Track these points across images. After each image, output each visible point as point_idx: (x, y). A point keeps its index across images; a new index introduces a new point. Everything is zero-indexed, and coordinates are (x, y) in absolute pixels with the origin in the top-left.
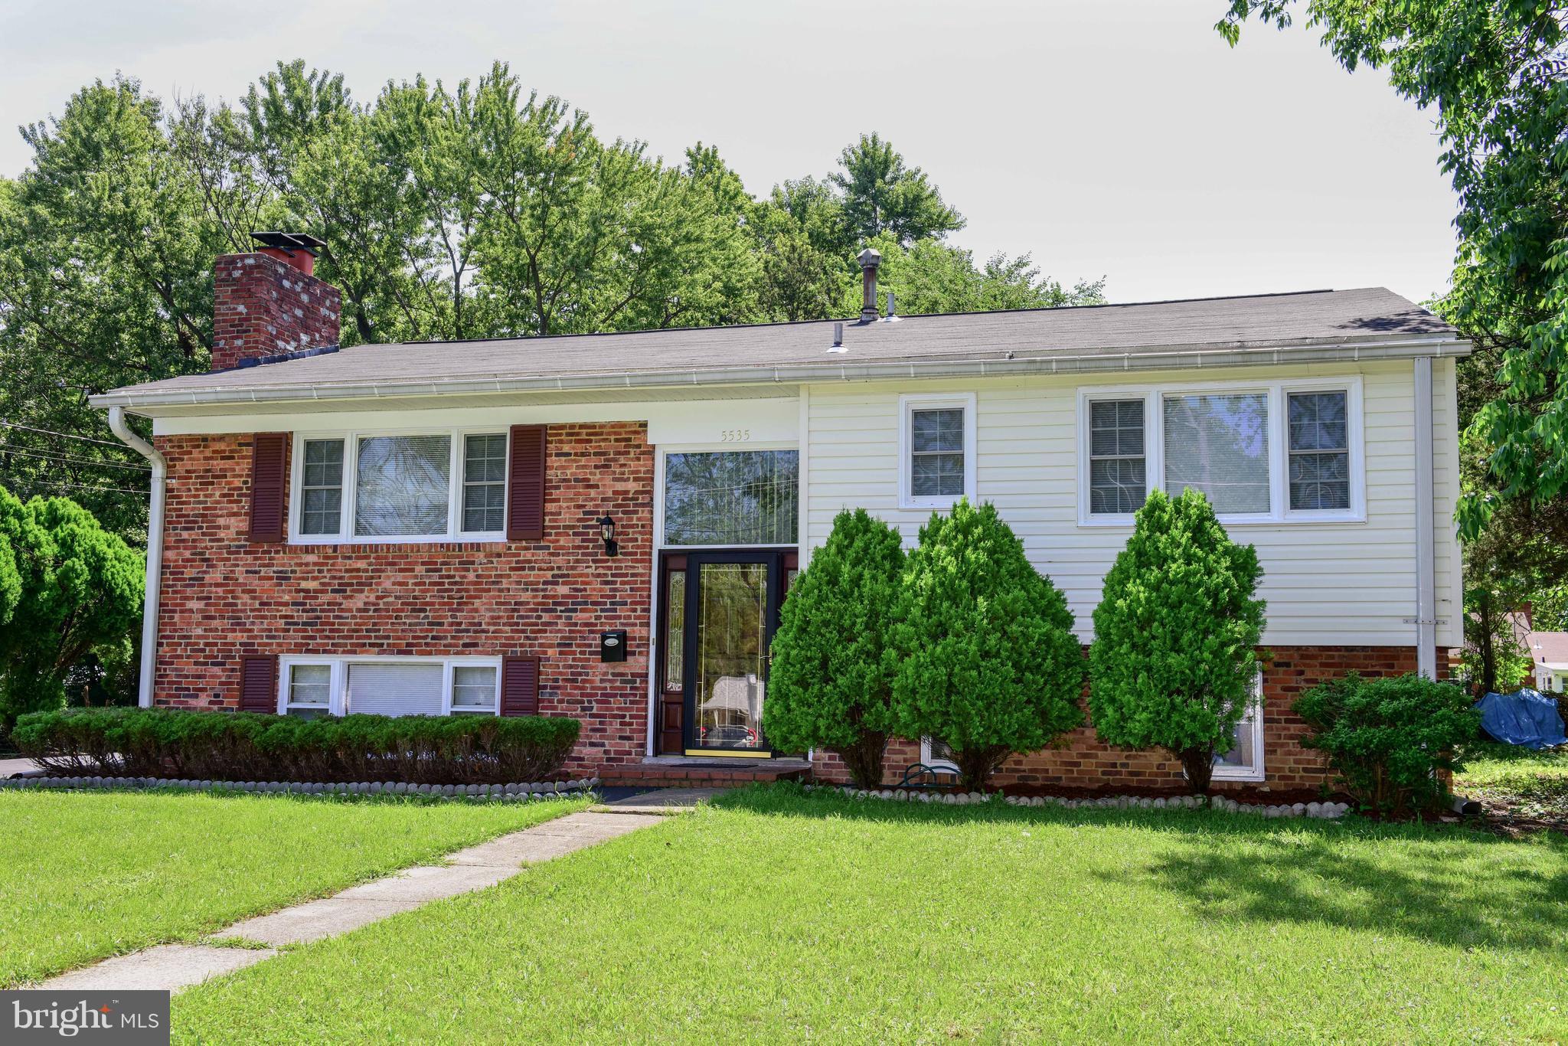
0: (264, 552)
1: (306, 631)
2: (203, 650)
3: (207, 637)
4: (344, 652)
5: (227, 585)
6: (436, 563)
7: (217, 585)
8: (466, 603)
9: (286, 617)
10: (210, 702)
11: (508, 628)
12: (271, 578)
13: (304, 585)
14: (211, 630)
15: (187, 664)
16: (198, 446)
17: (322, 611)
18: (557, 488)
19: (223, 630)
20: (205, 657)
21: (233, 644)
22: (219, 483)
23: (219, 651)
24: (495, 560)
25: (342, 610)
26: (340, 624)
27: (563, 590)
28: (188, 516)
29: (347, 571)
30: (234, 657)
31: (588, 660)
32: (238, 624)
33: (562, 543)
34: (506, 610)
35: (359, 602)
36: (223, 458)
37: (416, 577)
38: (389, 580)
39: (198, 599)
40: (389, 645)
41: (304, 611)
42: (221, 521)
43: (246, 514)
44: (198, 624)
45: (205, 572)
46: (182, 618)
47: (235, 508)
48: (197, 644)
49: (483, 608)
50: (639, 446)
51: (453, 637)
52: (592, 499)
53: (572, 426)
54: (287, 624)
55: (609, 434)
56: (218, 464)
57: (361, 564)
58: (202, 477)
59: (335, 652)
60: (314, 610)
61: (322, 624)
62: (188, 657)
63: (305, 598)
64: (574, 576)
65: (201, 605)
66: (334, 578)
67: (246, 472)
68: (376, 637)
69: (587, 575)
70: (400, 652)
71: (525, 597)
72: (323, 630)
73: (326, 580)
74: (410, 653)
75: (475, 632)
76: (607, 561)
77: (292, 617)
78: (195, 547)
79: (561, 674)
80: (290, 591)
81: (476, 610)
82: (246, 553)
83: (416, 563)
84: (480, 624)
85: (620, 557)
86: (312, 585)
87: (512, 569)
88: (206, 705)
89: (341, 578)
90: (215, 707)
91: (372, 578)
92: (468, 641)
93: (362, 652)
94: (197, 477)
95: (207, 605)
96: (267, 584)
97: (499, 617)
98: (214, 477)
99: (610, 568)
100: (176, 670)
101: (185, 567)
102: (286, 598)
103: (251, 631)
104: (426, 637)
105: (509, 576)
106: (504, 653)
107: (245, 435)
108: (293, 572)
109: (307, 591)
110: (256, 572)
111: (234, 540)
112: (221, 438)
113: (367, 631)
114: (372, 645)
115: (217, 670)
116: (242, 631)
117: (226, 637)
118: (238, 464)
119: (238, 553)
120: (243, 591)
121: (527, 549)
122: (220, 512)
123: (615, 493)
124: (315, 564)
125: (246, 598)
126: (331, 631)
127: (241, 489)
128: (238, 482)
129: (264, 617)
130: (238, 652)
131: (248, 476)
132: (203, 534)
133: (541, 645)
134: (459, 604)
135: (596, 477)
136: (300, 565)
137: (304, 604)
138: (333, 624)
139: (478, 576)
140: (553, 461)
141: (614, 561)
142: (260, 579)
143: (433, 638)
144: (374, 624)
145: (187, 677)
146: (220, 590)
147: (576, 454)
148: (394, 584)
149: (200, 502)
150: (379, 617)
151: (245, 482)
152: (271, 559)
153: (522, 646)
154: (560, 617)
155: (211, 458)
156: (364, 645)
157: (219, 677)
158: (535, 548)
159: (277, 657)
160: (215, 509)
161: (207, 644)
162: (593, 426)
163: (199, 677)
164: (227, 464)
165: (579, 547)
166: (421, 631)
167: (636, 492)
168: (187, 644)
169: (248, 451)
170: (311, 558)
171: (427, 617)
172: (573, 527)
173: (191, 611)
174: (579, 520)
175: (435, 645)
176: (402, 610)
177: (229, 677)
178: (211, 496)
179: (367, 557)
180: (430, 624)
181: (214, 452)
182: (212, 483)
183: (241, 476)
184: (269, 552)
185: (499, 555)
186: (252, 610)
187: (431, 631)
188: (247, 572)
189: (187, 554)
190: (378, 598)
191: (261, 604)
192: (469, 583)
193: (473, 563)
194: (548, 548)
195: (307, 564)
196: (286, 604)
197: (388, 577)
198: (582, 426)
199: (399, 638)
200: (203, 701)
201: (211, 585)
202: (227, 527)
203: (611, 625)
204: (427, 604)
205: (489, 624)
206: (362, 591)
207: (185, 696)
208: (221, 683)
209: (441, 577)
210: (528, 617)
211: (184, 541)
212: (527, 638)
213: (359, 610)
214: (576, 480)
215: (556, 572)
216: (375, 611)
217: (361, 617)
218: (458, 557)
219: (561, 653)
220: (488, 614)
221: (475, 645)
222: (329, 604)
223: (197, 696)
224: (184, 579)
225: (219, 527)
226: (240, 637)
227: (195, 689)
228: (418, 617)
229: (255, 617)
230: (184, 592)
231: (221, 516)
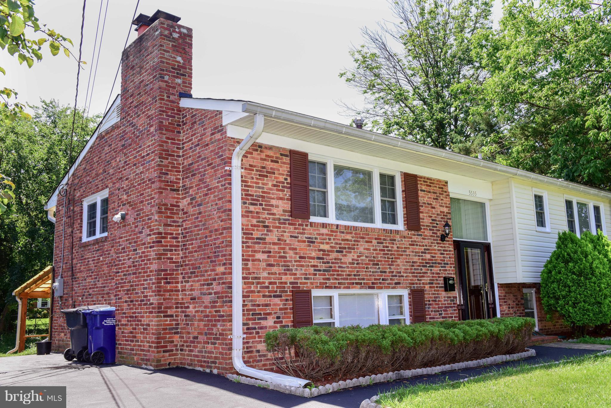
0: (299, 225)
1: (325, 275)
2: (268, 287)
3: (270, 278)
4: (344, 288)
5: (280, 244)
6: (380, 239)
7: (274, 244)
8: (394, 261)
9: (314, 266)
10: (275, 322)
11: (411, 275)
12: (304, 242)
13: (322, 247)
14: (272, 274)
15: (259, 296)
16: (257, 150)
17: (333, 263)
18: (422, 206)
19: (279, 274)
20: (269, 292)
21: (286, 283)
22: (271, 177)
23: (277, 287)
24: (403, 239)
25: (342, 263)
26: (342, 271)
27: (428, 256)
28: (252, 195)
29: (343, 240)
30: (286, 292)
31: (438, 291)
32: (288, 270)
33: (426, 233)
34: (410, 266)
35: (349, 258)
36: (272, 161)
37: (373, 246)
38: (362, 247)
39: (263, 252)
40: (364, 283)
41: (323, 263)
42: (274, 202)
43: (287, 199)
44: (264, 269)
45: (266, 235)
46: (253, 265)
47: (281, 194)
48: (264, 283)
49: (401, 265)
50: (446, 192)
51: (391, 279)
52: (434, 214)
53: (424, 178)
54: (315, 270)
55: (436, 184)
56: (269, 165)
57: (349, 237)
58: (260, 171)
59: (340, 288)
60: (328, 263)
61: (333, 271)
62: (259, 292)
63: (323, 255)
64: (432, 250)
65: (265, 256)
66: (337, 244)
67: (286, 173)
68: (359, 279)
69: (435, 250)
70: (370, 288)
71: (416, 259)
72: (334, 275)
73: (333, 245)
74: (373, 288)
75: (399, 276)
76: (440, 244)
77: (317, 266)
78: (259, 217)
79: (431, 297)
80: (315, 250)
81: (398, 265)
82: (289, 224)
83: (372, 238)
84: (400, 272)
85: (445, 242)
86: (326, 247)
87: (410, 245)
88: (272, 324)
89: (340, 244)
90: (278, 325)
91: (354, 245)
92: (396, 281)
93: (353, 288)
94: (257, 171)
95: (268, 256)
96: (303, 245)
97: (407, 269)
98: (267, 172)
99: (442, 247)
100: (252, 301)
101: (253, 230)
102: (313, 254)
103: (295, 274)
104: (379, 279)
105: (409, 248)
106: (411, 287)
107: (284, 149)
108: (316, 238)
109: (324, 251)
110: (296, 237)
111: (282, 215)
112: (270, 148)
113: (355, 275)
114: (357, 283)
115: (277, 300)
116: (290, 274)
117: (281, 279)
118: (281, 167)
119: (285, 224)
120: (290, 249)
121: (414, 235)
122: (273, 196)
123: (441, 212)
124: (327, 235)
125: (291, 253)
126: (338, 275)
127: (284, 183)
128: (281, 179)
129: (302, 266)
130: (288, 287)
131: (287, 175)
132: (263, 209)
133: (423, 283)
134: (392, 261)
135: (434, 204)
136: (319, 234)
137: (323, 259)
138: (338, 271)
139: (398, 247)
140: (420, 194)
141: (443, 244)
142: (299, 241)
143: (383, 280)
144: (358, 271)
145: (259, 305)
146: (276, 247)
147: (427, 191)
148: (365, 249)
149: (259, 188)
150: (359, 268)
151: (286, 179)
152: (303, 229)
153: (416, 284)
154: (428, 270)
155: (265, 160)
156: (353, 283)
157: (279, 305)
158: (418, 235)
159: (310, 291)
160: (269, 193)
161: (270, 283)
162: (430, 179)
163: (267, 305)
164: (275, 166)
165: (431, 236)
166: (378, 275)
167: (447, 213)
168: (258, 283)
169: (287, 160)
170: (324, 231)
171: (379, 268)
172: (429, 226)
173: (259, 260)
174: (431, 223)
175: (384, 284)
176: (369, 264)
177: (285, 304)
178: (266, 184)
179: (351, 233)
180: (381, 272)
181: (267, 156)
182: (267, 176)
183: (283, 175)
184: (302, 225)
185: (405, 237)
186: (295, 261)
187: (382, 276)
188: (291, 236)
189: (254, 222)
190: (358, 256)
191: (300, 257)
192: (395, 251)
193: (395, 240)
194: (421, 235)
195: (323, 235)
196: (313, 258)
197: (362, 245)
198: (428, 179)
199: (368, 280)
200: (270, 322)
201: (270, 243)
202: (277, 206)
203: (445, 274)
204: (379, 261)
205: (404, 273)
206: (350, 252)
207: (259, 319)
208: (281, 309)
209: (384, 247)
210: (418, 269)
211: (251, 212)
212: (418, 280)
213: (350, 263)
214: (428, 204)
215: (425, 247)
216: (357, 264)
217: (351, 267)
218: (390, 237)
219: (430, 287)
220: (404, 267)
221: (399, 283)
222: (335, 259)
223: (266, 319)
224: (253, 239)
225: (272, 206)
226: (288, 279)
227: (265, 314)
228: (376, 268)
229: (297, 266)
230: (254, 247)
231: (273, 199)
